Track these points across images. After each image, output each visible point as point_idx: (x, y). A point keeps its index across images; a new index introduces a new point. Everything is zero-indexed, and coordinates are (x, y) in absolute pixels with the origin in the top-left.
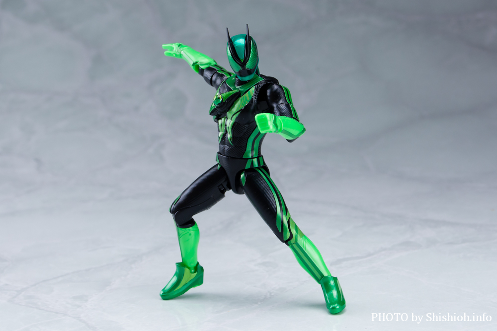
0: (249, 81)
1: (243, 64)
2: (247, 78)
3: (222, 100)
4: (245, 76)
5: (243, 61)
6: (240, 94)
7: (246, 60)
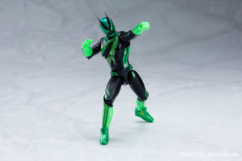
0: (113, 36)
1: (109, 29)
2: (112, 35)
3: (106, 48)
4: (111, 34)
5: (109, 28)
6: (112, 42)
7: (110, 27)
